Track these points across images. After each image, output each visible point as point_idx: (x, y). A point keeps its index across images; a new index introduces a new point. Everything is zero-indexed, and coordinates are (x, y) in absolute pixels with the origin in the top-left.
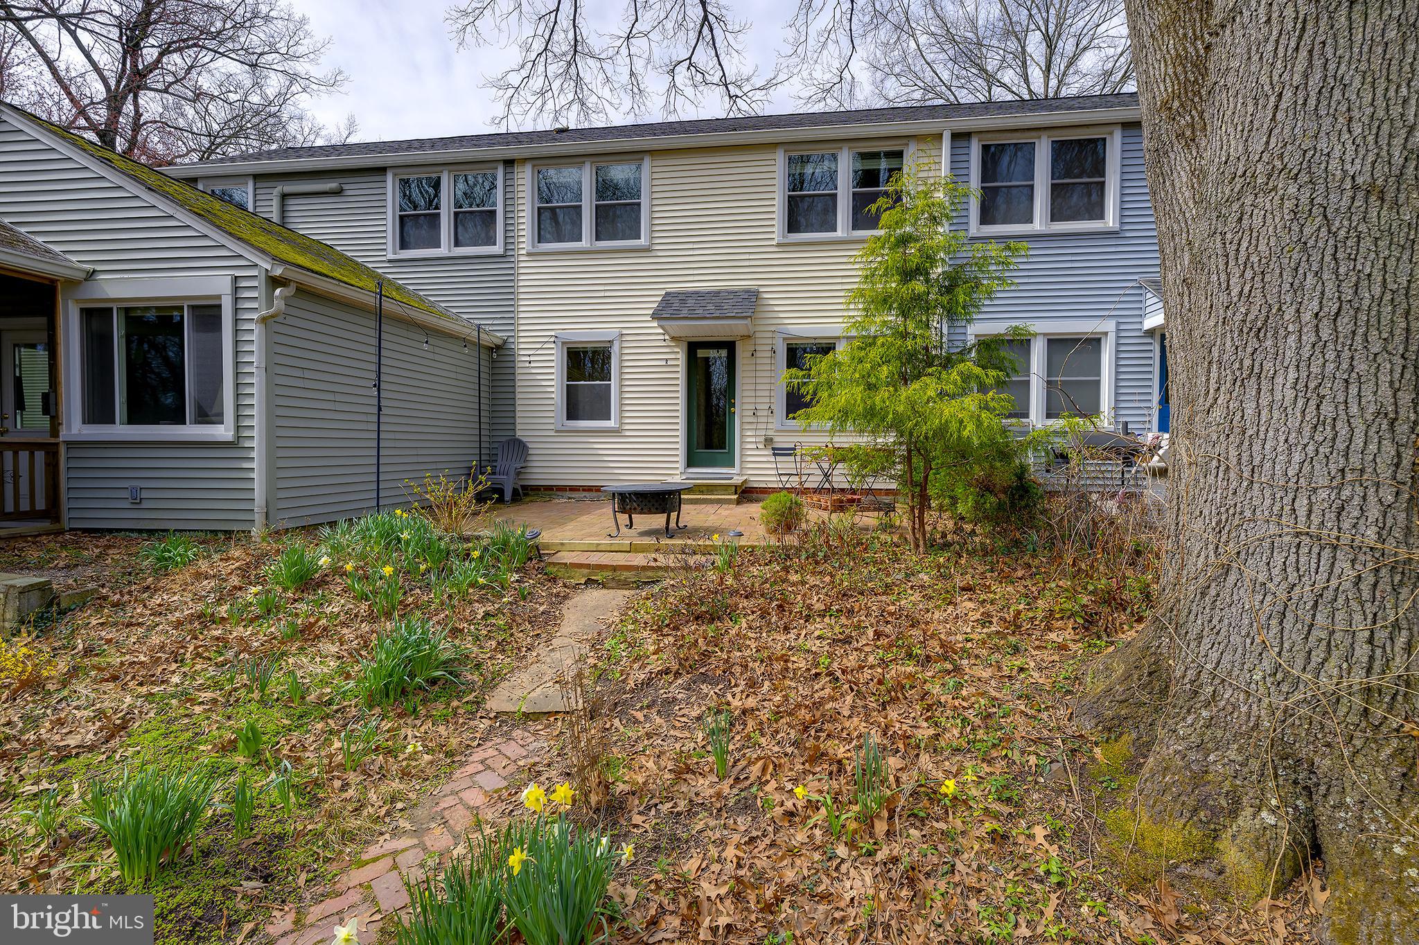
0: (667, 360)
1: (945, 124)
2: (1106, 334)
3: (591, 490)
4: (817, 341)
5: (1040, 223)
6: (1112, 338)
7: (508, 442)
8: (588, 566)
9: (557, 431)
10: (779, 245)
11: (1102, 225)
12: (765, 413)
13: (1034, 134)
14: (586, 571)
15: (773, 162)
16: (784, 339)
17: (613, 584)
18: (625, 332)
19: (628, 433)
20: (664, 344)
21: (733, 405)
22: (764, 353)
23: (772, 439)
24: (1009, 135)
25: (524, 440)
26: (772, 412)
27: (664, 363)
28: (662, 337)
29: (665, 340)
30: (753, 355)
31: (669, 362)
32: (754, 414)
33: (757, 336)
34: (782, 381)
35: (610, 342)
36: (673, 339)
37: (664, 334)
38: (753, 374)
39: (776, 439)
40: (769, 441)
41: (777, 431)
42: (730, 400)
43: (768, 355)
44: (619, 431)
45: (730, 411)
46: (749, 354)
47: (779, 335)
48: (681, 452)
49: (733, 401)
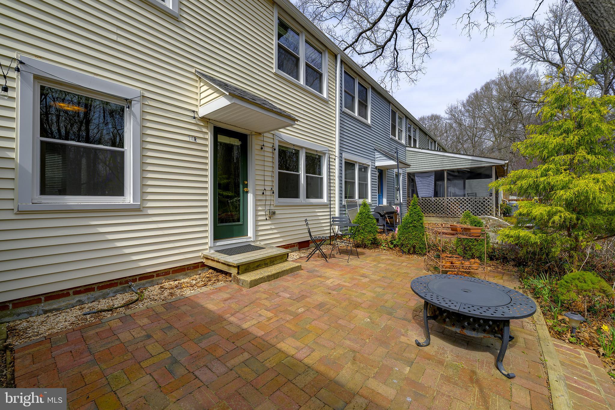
0: (195, 138)
1: (340, 53)
2: (369, 165)
3: (92, 290)
5: (356, 114)
6: (370, 167)
10: (275, 74)
11: (367, 122)
12: (269, 192)
13: (355, 75)
16: (279, 142)
18: (147, 94)
19: (150, 212)
20: (193, 121)
21: (246, 186)
22: (268, 149)
24: (350, 71)
26: (273, 193)
27: (192, 140)
28: (192, 115)
29: (195, 118)
30: (262, 148)
31: (198, 141)
32: (263, 193)
33: (265, 135)
34: (277, 171)
35: (126, 100)
36: (203, 119)
37: (194, 112)
38: (262, 163)
39: (277, 212)
40: (273, 213)
41: (276, 206)
42: (243, 181)
43: (271, 150)
44: (139, 210)
45: (243, 191)
46: (259, 148)
47: (276, 138)
48: (210, 228)
49: (246, 182)
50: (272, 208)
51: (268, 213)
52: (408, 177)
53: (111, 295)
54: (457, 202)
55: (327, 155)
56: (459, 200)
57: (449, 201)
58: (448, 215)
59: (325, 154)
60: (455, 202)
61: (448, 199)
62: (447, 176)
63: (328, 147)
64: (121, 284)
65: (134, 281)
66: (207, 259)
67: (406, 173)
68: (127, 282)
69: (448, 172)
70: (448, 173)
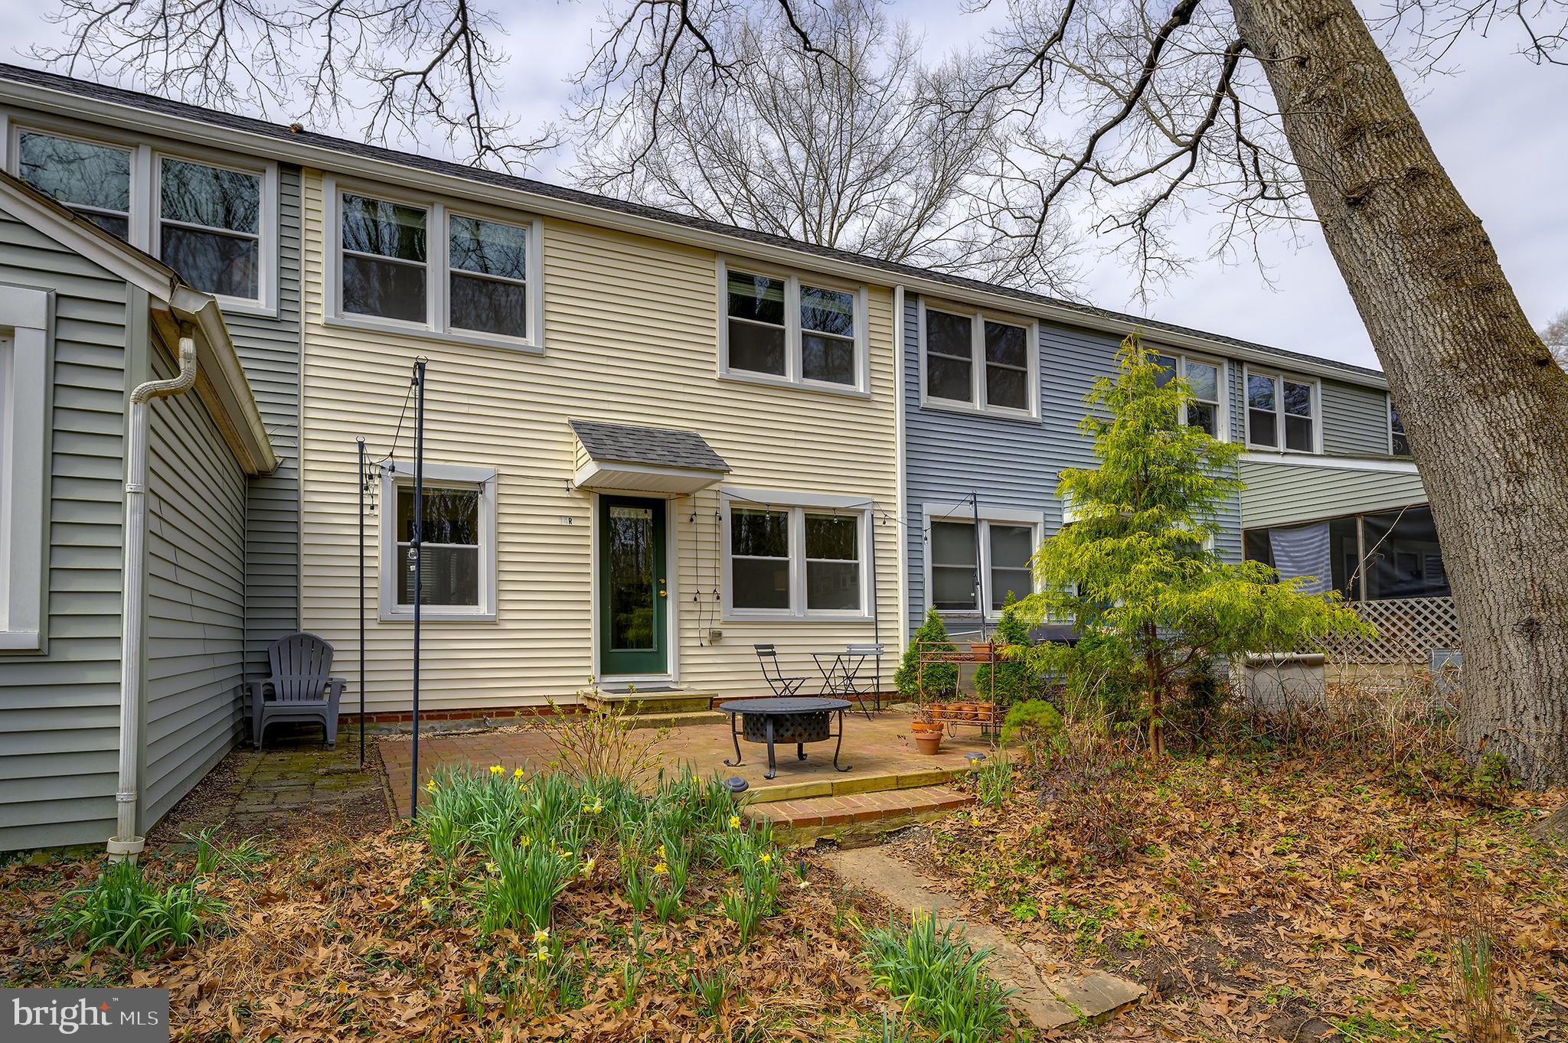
0: (570, 519)
1: (902, 283)
2: (1035, 524)
3: (444, 717)
4: (771, 509)
5: (978, 403)
6: (1040, 528)
7: (290, 641)
8: (816, 821)
9: (382, 622)
10: (721, 381)
11: (1026, 415)
12: (709, 599)
13: (971, 310)
14: (815, 829)
15: (711, 274)
16: (731, 502)
17: (852, 842)
18: (503, 471)
19: (509, 626)
20: (566, 494)
21: (664, 587)
22: (706, 519)
23: (720, 634)
24: (951, 305)
25: (323, 636)
26: (718, 598)
27: (566, 522)
28: (564, 485)
29: (568, 490)
30: (692, 520)
31: (574, 523)
32: (695, 599)
33: (697, 495)
34: (728, 557)
35: (479, 483)
36: (582, 488)
37: (567, 481)
38: (692, 546)
39: (725, 634)
40: (716, 637)
41: (725, 623)
42: (658, 579)
43: (712, 521)
44: (494, 623)
45: (658, 595)
46: (687, 519)
47: (721, 496)
48: (594, 654)
49: (663, 581)
50: (716, 625)
51: (705, 634)
52: (1246, 544)
53: (464, 727)
54: (1400, 613)
55: (867, 516)
56: (1406, 608)
57: (1372, 612)
58: (1371, 656)
59: (862, 512)
60: (1393, 614)
61: (1369, 605)
62: (1365, 533)
63: (870, 497)
64: (475, 716)
65: (490, 715)
66: (589, 699)
67: (1241, 533)
68: (481, 716)
69: (1370, 520)
70: (1366, 524)
